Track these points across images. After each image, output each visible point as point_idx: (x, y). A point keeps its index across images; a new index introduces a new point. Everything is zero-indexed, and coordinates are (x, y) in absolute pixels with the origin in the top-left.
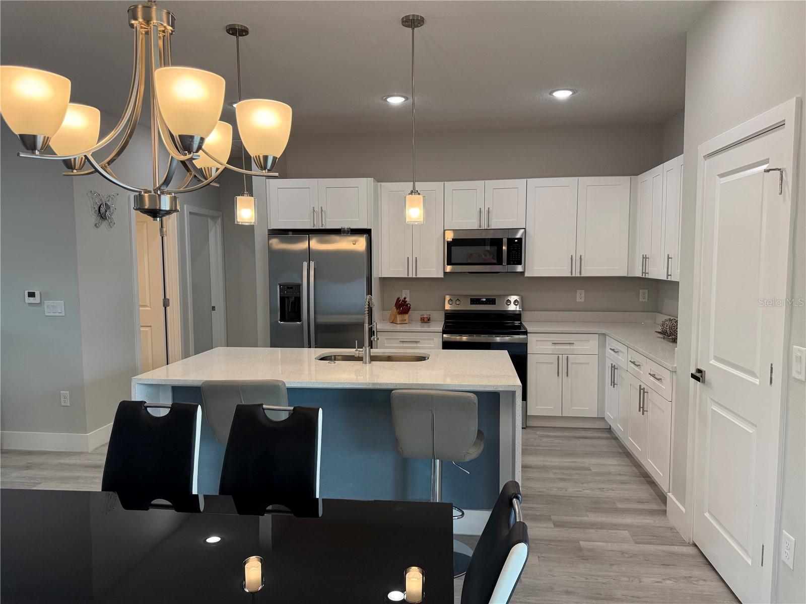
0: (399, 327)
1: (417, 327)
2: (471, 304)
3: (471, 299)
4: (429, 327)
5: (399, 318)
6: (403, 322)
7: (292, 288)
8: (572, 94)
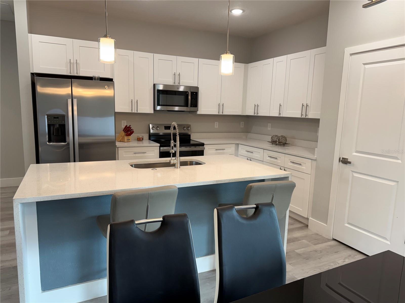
0: (126, 144)
1: (135, 144)
2: (165, 129)
3: (165, 126)
4: (143, 143)
5: (126, 138)
6: (128, 141)
7: (58, 118)
8: (242, 13)
